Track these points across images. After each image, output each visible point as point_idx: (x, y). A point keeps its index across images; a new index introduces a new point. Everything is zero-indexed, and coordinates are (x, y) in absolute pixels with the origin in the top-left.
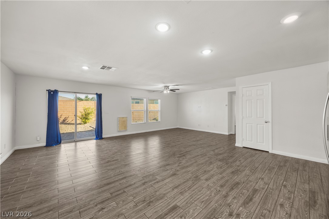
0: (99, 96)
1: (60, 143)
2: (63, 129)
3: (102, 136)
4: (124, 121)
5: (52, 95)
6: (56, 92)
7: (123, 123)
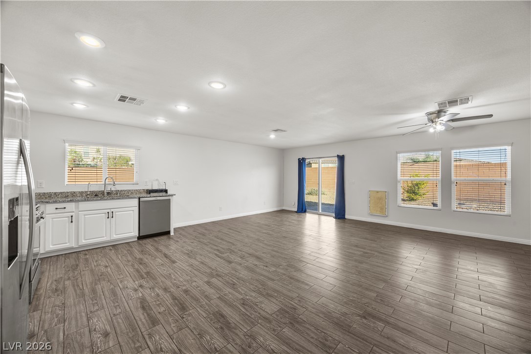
0: (341, 159)
1: (305, 211)
2: (308, 198)
3: (344, 215)
4: (380, 199)
5: (302, 163)
6: (304, 160)
7: (379, 201)
